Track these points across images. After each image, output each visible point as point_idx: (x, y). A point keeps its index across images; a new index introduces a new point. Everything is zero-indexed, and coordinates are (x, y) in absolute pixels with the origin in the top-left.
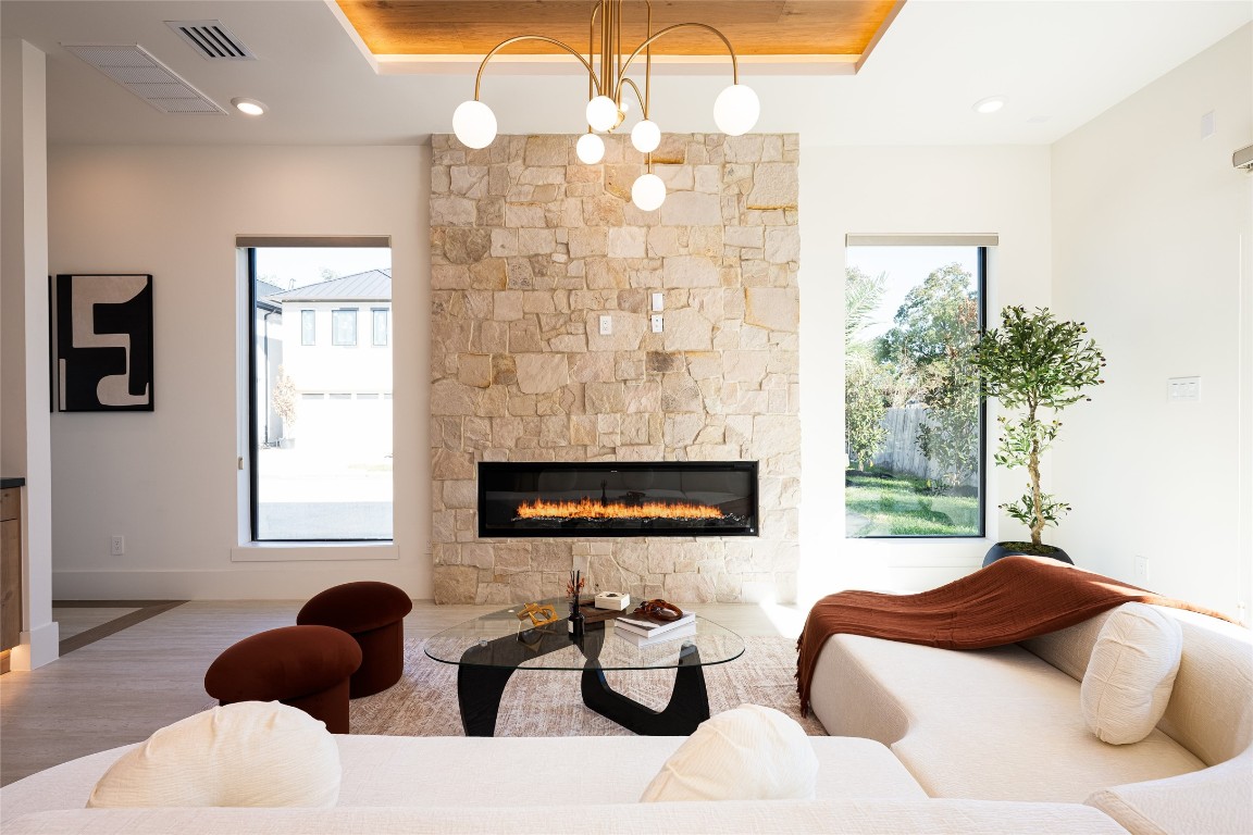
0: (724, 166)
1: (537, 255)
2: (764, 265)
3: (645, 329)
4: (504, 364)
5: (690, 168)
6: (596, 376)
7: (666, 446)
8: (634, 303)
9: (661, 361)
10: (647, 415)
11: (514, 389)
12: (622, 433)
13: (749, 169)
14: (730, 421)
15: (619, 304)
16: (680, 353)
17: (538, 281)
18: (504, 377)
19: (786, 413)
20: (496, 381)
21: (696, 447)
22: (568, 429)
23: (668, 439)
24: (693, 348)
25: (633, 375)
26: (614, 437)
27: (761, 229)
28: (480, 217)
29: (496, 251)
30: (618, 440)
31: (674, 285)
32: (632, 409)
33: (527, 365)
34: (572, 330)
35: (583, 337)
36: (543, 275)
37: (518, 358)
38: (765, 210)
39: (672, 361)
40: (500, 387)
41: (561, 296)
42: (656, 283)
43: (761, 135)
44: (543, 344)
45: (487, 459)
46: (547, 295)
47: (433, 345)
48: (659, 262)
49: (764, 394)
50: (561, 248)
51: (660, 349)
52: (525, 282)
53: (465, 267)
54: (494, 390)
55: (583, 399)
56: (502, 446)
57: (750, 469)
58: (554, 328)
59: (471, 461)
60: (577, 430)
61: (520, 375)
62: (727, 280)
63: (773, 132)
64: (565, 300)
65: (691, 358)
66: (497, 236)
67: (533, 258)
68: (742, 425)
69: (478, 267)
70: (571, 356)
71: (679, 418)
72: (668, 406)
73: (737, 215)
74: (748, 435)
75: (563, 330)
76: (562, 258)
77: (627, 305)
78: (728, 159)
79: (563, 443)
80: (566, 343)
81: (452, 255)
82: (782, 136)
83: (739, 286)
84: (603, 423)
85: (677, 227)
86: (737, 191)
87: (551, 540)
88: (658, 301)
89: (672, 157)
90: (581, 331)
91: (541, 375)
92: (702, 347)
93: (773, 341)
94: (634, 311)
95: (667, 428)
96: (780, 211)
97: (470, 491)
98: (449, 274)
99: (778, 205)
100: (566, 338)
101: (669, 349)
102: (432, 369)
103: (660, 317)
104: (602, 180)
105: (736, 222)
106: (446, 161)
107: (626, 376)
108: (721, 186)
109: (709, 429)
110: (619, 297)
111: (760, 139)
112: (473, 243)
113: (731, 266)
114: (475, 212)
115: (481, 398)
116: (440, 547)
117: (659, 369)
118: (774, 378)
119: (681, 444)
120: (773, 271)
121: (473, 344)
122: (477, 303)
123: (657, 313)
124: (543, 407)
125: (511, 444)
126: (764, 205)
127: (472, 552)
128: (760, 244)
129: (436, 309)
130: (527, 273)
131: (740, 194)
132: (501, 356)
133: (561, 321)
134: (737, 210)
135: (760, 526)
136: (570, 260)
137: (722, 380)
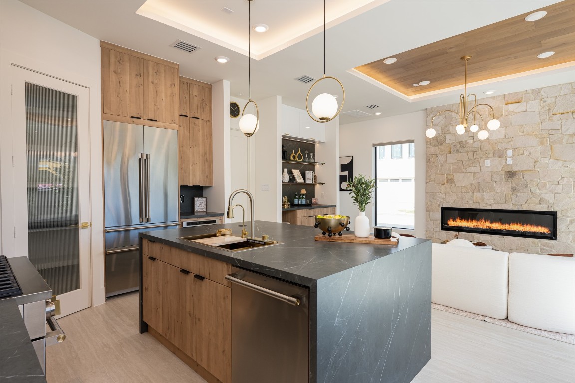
0: (541, 100)
1: (462, 141)
2: (562, 135)
3: (504, 163)
4: (450, 177)
5: (525, 103)
6: (484, 180)
7: (513, 205)
8: (500, 154)
9: (511, 174)
10: (504, 193)
11: (453, 185)
12: (494, 199)
13: (553, 99)
14: (543, 196)
15: (493, 155)
16: (519, 171)
17: (462, 150)
18: (450, 181)
19: (572, 193)
20: (447, 182)
21: (526, 205)
22: (473, 197)
23: (513, 202)
24: (525, 168)
25: (499, 179)
26: (491, 201)
27: (560, 122)
28: (442, 131)
29: (447, 141)
30: (492, 202)
31: (517, 147)
32: (499, 191)
33: (458, 177)
34: (475, 165)
35: (479, 167)
36: (464, 147)
37: (455, 174)
38: (561, 114)
39: (516, 174)
40: (448, 184)
41: (470, 154)
42: (509, 146)
43: (560, 85)
44: (464, 170)
45: (444, 206)
46: (465, 154)
47: (427, 171)
48: (510, 139)
49: (560, 186)
50: (471, 138)
51: (511, 170)
52: (457, 150)
53: (437, 147)
54: (447, 185)
55: (479, 188)
56: (449, 202)
57: (554, 215)
58: (468, 165)
59: (439, 207)
60: (476, 198)
61: (455, 180)
62: (542, 143)
63: (566, 83)
64: (472, 155)
65: (524, 172)
66: (448, 137)
67: (460, 142)
68: (550, 198)
69: (441, 147)
70: (474, 174)
71: (518, 194)
72: (514, 190)
73: (547, 117)
74: (551, 201)
75: (471, 165)
76: (471, 141)
77: (496, 155)
78: (543, 97)
79: (471, 202)
80: (472, 169)
81: (433, 144)
82: (571, 83)
83: (548, 144)
84: (486, 196)
85: (519, 125)
86: (547, 108)
87: (466, 233)
88: (510, 153)
89: (517, 101)
90: (478, 165)
91: (463, 180)
92: (529, 168)
93: (565, 165)
94: (500, 157)
95: (514, 198)
96: (570, 113)
97: (438, 216)
98: (432, 150)
99: (569, 111)
100: (472, 167)
101: (514, 169)
102: (426, 179)
103: (511, 159)
104: (487, 113)
105: (547, 120)
106: (431, 116)
107: (496, 180)
108: (540, 108)
109: (533, 199)
110: (493, 153)
111: (560, 86)
112: (440, 139)
113: (544, 137)
114: (440, 130)
115: (443, 188)
116: (428, 232)
117: (510, 177)
118: (565, 180)
119: (519, 204)
120: (565, 138)
121: (440, 171)
122: (441, 158)
123: (509, 157)
124: (464, 190)
125: (452, 202)
126: (560, 112)
127: (439, 234)
128: (559, 127)
129: (428, 160)
130: (458, 147)
131: (549, 110)
132: (449, 174)
133: (471, 162)
134: (547, 115)
135: (557, 237)
136: (474, 142)
137: (539, 180)
